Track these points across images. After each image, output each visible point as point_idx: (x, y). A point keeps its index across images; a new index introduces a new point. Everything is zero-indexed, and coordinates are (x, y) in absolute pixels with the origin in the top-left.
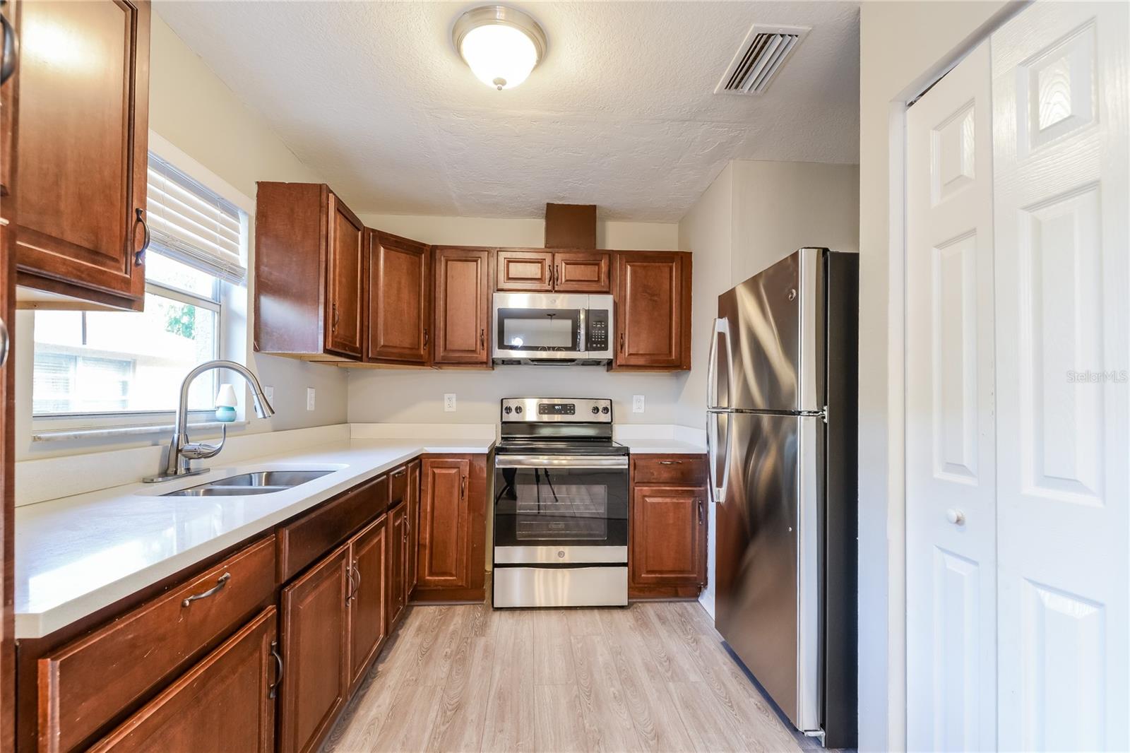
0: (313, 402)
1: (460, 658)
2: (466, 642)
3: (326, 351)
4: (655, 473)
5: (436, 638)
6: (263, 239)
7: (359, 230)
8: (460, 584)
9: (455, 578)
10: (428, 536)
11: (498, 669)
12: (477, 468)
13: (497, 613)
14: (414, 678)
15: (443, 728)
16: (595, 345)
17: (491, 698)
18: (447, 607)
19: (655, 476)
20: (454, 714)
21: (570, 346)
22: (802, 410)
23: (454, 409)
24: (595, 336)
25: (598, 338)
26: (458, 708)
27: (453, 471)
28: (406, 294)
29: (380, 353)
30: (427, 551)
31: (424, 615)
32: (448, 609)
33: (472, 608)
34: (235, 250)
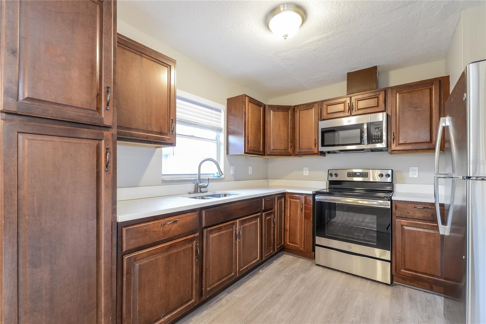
0: (251, 171)
1: (290, 278)
2: (296, 273)
3: (245, 153)
4: (411, 213)
5: (285, 268)
6: (230, 117)
7: (261, 107)
8: (301, 249)
9: (299, 246)
10: (288, 226)
11: (303, 288)
12: (308, 200)
13: (317, 267)
14: (269, 279)
15: (269, 300)
16: (374, 141)
17: (293, 297)
18: (297, 258)
19: (411, 214)
20: (276, 297)
21: (359, 142)
22: (471, 176)
23: (307, 174)
24: (374, 136)
25: (376, 137)
26: (278, 295)
27: (298, 201)
28: (282, 128)
29: (272, 152)
30: (288, 232)
31: (286, 258)
32: (297, 259)
33: (307, 261)
34: (220, 123)
